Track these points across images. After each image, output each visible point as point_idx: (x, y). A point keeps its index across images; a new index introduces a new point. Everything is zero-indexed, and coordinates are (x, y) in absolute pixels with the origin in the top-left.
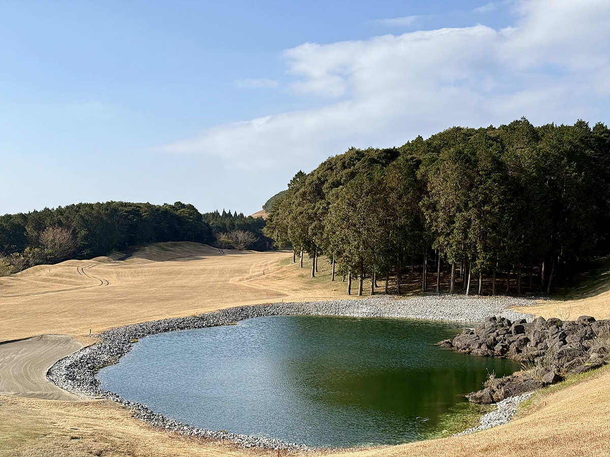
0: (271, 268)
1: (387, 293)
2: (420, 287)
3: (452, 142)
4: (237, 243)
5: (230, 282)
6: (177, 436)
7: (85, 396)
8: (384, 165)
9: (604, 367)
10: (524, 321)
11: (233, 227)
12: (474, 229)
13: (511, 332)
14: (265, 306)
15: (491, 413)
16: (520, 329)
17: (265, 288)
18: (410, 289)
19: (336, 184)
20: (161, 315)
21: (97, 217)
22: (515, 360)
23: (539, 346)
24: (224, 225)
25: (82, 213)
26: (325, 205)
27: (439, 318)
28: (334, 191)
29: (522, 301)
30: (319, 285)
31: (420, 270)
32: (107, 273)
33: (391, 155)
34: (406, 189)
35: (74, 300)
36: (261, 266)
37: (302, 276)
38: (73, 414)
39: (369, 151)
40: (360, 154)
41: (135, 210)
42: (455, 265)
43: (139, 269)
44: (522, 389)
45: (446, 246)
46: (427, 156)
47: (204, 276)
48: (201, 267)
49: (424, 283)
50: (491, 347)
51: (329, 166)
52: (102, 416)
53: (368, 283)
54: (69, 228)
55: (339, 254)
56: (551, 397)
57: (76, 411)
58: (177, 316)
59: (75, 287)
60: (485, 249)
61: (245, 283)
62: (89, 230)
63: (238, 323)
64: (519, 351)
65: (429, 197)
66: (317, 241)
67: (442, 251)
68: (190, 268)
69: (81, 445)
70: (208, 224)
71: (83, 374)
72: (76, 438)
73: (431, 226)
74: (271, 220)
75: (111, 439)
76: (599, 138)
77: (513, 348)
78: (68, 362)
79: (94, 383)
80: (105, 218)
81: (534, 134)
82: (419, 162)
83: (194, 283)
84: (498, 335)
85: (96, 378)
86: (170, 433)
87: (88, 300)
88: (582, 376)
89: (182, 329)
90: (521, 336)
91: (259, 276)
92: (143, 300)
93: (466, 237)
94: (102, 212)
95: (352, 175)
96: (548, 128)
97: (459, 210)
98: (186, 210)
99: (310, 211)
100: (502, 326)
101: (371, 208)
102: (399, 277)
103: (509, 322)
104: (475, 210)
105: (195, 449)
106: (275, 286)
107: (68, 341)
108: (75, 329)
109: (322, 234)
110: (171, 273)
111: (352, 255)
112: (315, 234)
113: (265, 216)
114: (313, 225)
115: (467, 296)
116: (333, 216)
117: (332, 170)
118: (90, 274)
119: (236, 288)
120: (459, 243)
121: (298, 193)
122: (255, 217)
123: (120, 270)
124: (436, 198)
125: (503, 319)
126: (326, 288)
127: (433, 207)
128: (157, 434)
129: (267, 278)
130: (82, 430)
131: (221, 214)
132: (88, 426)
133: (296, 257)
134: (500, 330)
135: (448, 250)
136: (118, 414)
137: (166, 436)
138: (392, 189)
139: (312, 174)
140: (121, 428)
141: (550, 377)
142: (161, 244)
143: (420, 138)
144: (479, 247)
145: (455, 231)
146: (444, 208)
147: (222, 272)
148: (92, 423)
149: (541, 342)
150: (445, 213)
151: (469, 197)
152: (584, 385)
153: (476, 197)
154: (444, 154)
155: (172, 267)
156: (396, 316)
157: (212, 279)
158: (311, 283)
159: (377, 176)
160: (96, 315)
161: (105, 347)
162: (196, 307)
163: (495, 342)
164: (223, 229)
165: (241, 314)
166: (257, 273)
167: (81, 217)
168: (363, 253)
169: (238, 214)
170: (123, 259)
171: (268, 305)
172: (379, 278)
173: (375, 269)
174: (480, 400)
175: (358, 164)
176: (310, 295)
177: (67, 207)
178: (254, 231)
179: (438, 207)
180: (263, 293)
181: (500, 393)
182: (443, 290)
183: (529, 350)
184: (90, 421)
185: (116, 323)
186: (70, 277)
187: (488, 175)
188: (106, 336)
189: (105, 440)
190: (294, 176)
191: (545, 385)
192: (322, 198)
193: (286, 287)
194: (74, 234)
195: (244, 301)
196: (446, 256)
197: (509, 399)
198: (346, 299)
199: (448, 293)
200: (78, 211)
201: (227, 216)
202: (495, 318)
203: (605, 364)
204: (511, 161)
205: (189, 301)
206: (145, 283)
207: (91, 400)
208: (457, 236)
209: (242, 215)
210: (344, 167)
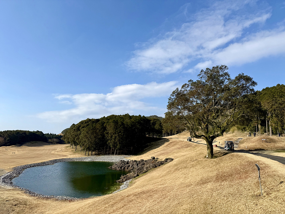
0: (63, 149)
1: (95, 155)
2: (104, 153)
3: (112, 118)
4: (54, 142)
5: (52, 152)
6: (39, 198)
7: (9, 187)
8: (96, 123)
9: (147, 172)
10: (128, 161)
11: (53, 137)
12: (117, 139)
13: (125, 164)
14: (62, 159)
15: (123, 185)
16: (128, 163)
17: (62, 154)
18: (101, 154)
19: (83, 127)
20: (32, 162)
21: (12, 134)
22: (127, 171)
23: (132, 167)
24: (50, 137)
25: (8, 133)
26: (80, 132)
27: (108, 161)
28: (83, 129)
29: (127, 156)
30: (77, 153)
31: (104, 149)
32: (15, 150)
33: (98, 120)
34: (101, 129)
35: (4, 158)
36: (60, 148)
37: (72, 151)
38: (6, 193)
39: (92, 119)
40: (90, 120)
41: (25, 132)
42: (112, 147)
43: (25, 149)
44: (129, 178)
45: (110, 143)
46: (106, 121)
47: (44, 151)
48: (43, 148)
49: (104, 152)
50: (121, 168)
51: (82, 122)
52: (15, 193)
53: (90, 152)
54: (3, 137)
55: (83, 145)
56: (137, 180)
57: (7, 192)
58: (36, 163)
59: (4, 154)
60: (119, 143)
61: (56, 153)
62: (10, 138)
63: (54, 164)
64: (128, 169)
65: (107, 131)
66: (77, 142)
67: (109, 144)
68: (40, 148)
69: (10, 203)
70: (46, 137)
71: (8, 180)
72: (8, 201)
73: (107, 138)
74: (64, 136)
75: (19, 200)
76: (144, 119)
77: (126, 168)
78: (3, 177)
79: (11, 183)
80: (15, 134)
81: (130, 117)
82: (105, 122)
83: (41, 153)
84: (123, 165)
85: (12, 181)
86: (37, 197)
87: (9, 158)
88: (143, 174)
89: (38, 166)
90: (128, 165)
91: (60, 151)
92: (26, 158)
93: (115, 141)
94: (14, 133)
95: (88, 125)
96: (133, 116)
97: (114, 134)
98: (40, 133)
99: (76, 134)
100: (123, 162)
101: (92, 133)
102: (98, 151)
103: (125, 161)
104: (117, 134)
105: (45, 201)
106: (65, 153)
107: (2, 170)
108: (5, 167)
109: (79, 140)
110: (34, 150)
111: (87, 145)
112: (77, 140)
113: (62, 135)
114: (77, 137)
115: (115, 155)
116: (82, 135)
117: (83, 124)
118: (9, 150)
119: (53, 154)
120: (113, 142)
121: (73, 129)
122: (59, 135)
123: (19, 149)
124: (108, 131)
125: (124, 161)
126: (79, 154)
127: (107, 133)
128: (33, 198)
129: (62, 151)
130: (9, 198)
131: (50, 134)
132: (11, 197)
133: (71, 145)
134: (123, 163)
135: (111, 144)
136: (20, 192)
137: (35, 198)
138: (98, 129)
139: (77, 124)
140: (22, 197)
141: (136, 175)
142: (31, 142)
143: (104, 117)
144: (118, 143)
145: (113, 139)
146: (110, 134)
147: (49, 150)
148: (12, 196)
149: (133, 166)
150: (110, 135)
151: (116, 131)
152: (144, 177)
153: (118, 131)
154: (110, 121)
155: (34, 148)
156: (97, 161)
157: (47, 152)
158: (75, 152)
159: (94, 125)
160: (11, 163)
161: (15, 172)
162: (42, 160)
163: (122, 167)
164: (50, 138)
165: (55, 161)
166: (59, 150)
167: (8, 134)
168: (89, 145)
169: (54, 134)
170: (20, 146)
171: (63, 159)
172: (93, 151)
173: (93, 149)
174: (120, 182)
175: (89, 122)
176: (75, 156)
177: (4, 131)
178: (59, 139)
179: (109, 133)
180: (61, 155)
181: (124, 180)
182: (109, 154)
183: (130, 168)
184: (11, 195)
185: (18, 165)
186: (3, 151)
187: (120, 126)
188: (15, 169)
189: (17, 201)
190: (72, 125)
191: (135, 177)
192: (79, 131)
193: (68, 154)
194: (5, 139)
195: (56, 158)
196: (110, 145)
197: (126, 181)
198: (84, 157)
199: (110, 154)
200: (7, 133)
201: (51, 134)
202: (122, 161)
203: (148, 171)
204: (126, 123)
205: (40, 158)
206: (26, 153)
207: (11, 189)
208: (113, 140)
209: (55, 134)
210: (86, 123)
